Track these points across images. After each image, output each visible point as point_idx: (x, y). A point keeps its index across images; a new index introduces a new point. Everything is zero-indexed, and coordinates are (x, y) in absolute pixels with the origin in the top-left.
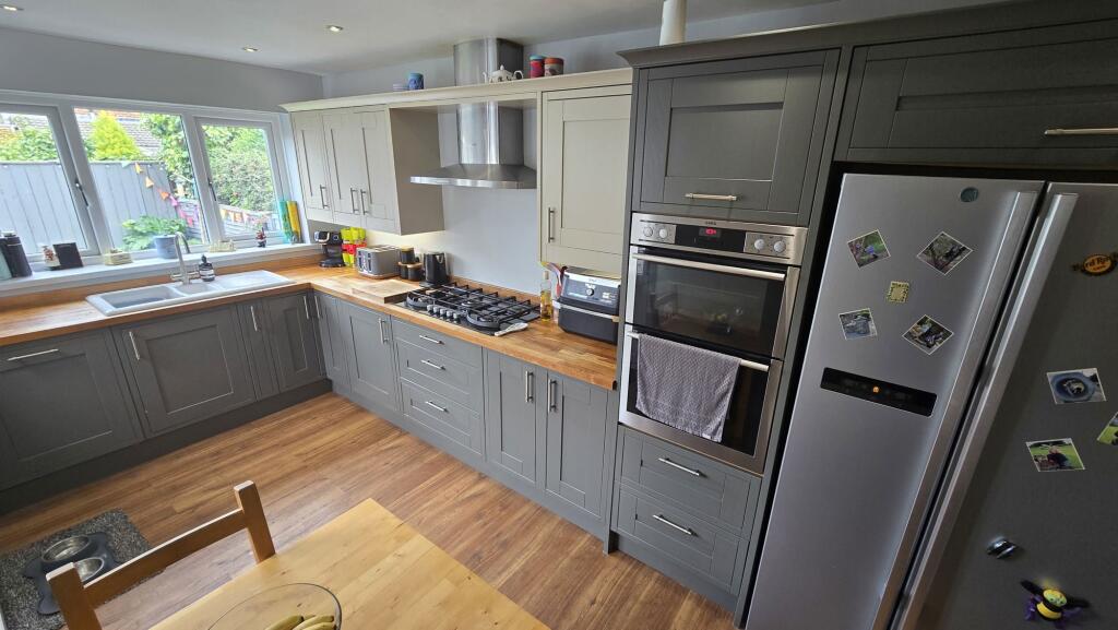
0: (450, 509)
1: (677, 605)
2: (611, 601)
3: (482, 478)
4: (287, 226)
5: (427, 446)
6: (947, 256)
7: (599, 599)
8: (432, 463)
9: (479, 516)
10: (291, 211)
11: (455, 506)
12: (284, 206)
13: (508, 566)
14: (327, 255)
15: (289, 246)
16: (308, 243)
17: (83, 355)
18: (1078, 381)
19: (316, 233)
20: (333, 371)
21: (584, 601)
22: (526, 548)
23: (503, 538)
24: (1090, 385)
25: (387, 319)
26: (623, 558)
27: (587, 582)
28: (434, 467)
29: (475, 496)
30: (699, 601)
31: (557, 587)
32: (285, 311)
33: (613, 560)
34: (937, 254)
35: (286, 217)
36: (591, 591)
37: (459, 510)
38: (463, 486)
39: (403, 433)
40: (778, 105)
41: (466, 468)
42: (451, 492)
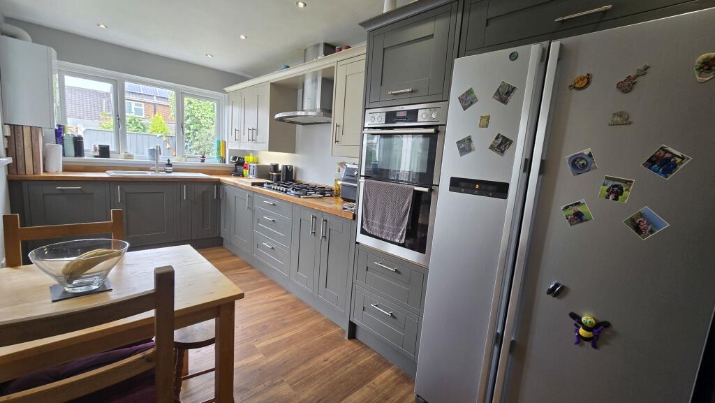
0: (262, 304)
1: (382, 371)
2: (338, 362)
3: (287, 293)
4: (218, 153)
5: (263, 275)
6: (507, 94)
7: (331, 359)
8: (261, 283)
9: (275, 309)
10: (222, 145)
11: (264, 303)
12: (219, 142)
13: (282, 334)
14: (236, 171)
15: (218, 163)
16: (227, 163)
17: (93, 194)
18: (583, 159)
19: (232, 157)
20: (224, 233)
21: (321, 358)
22: (297, 328)
23: (286, 321)
24: (589, 159)
25: (251, 194)
26: (357, 343)
27: (326, 350)
28: (263, 284)
29: (279, 300)
30: (397, 372)
31: (307, 349)
32: (203, 192)
33: (350, 343)
34: (501, 93)
35: (218, 149)
36: (327, 355)
37: (265, 305)
38: (274, 295)
39: (252, 267)
40: (432, 36)
41: (280, 287)
42: (266, 297)
